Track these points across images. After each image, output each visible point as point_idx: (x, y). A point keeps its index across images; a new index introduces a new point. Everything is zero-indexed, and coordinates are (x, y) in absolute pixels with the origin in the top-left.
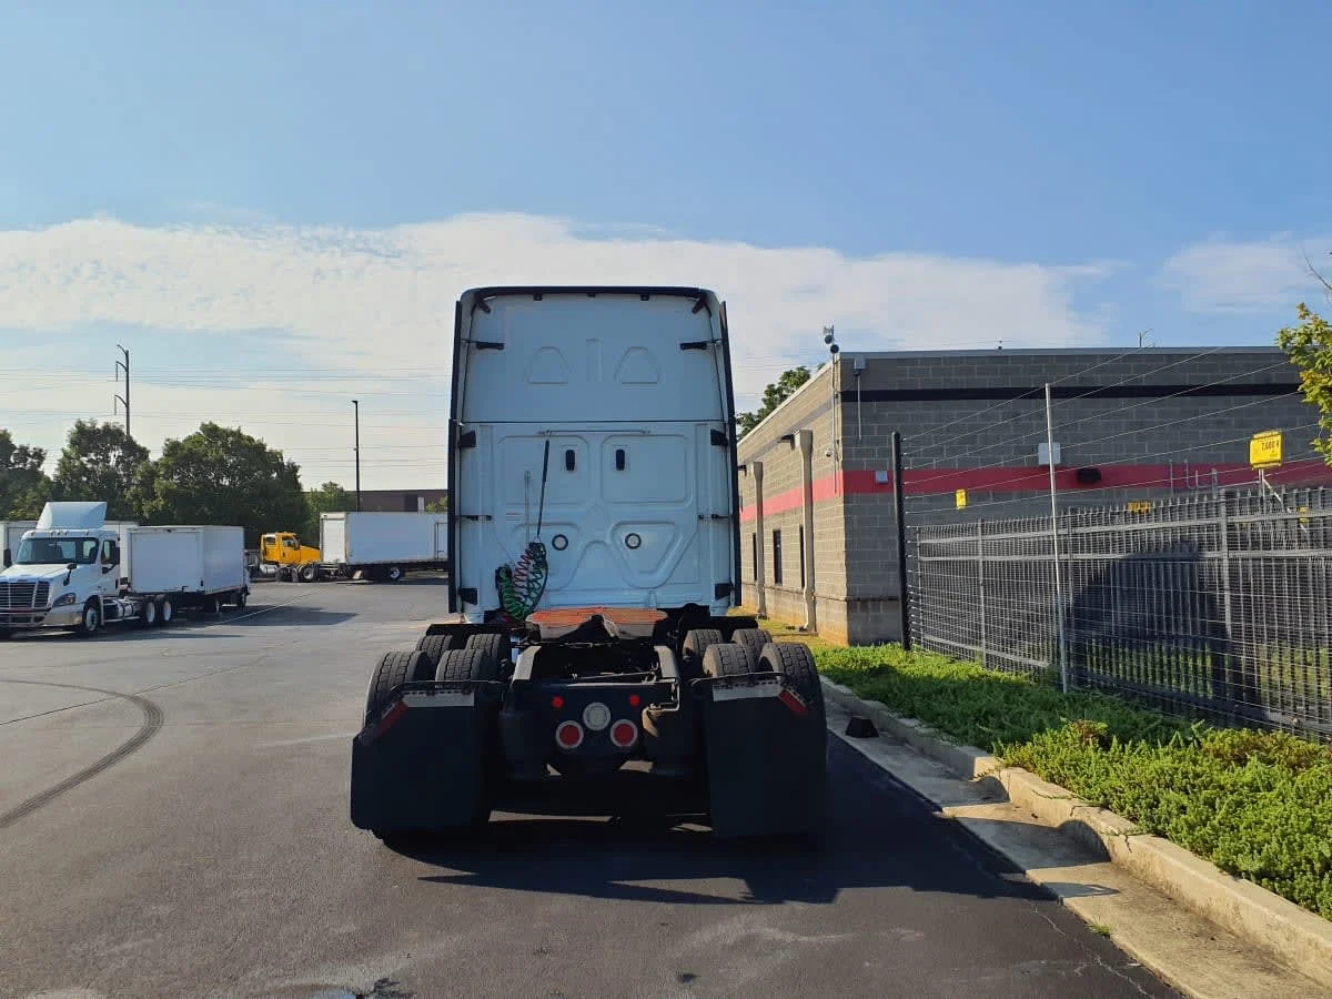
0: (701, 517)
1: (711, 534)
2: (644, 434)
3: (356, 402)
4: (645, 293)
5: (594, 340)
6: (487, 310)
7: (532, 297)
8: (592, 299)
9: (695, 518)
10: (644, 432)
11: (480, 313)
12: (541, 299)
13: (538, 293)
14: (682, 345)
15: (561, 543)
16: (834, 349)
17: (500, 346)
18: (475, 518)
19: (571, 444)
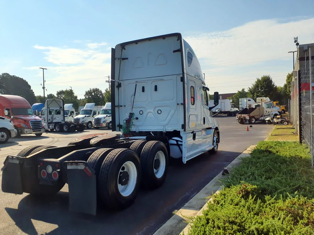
0: (178, 104)
1: (181, 109)
2: (162, 80)
3: (204, 74)
4: (164, 37)
5: (150, 53)
6: (125, 49)
7: (135, 43)
8: (150, 41)
9: (176, 104)
10: (162, 79)
11: (123, 50)
12: (137, 44)
13: (136, 42)
14: (173, 51)
15: (141, 113)
16: (297, 44)
17: (127, 59)
18: (121, 106)
19: (143, 85)
